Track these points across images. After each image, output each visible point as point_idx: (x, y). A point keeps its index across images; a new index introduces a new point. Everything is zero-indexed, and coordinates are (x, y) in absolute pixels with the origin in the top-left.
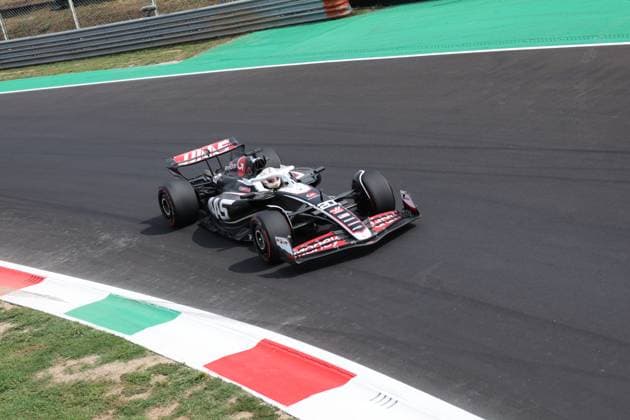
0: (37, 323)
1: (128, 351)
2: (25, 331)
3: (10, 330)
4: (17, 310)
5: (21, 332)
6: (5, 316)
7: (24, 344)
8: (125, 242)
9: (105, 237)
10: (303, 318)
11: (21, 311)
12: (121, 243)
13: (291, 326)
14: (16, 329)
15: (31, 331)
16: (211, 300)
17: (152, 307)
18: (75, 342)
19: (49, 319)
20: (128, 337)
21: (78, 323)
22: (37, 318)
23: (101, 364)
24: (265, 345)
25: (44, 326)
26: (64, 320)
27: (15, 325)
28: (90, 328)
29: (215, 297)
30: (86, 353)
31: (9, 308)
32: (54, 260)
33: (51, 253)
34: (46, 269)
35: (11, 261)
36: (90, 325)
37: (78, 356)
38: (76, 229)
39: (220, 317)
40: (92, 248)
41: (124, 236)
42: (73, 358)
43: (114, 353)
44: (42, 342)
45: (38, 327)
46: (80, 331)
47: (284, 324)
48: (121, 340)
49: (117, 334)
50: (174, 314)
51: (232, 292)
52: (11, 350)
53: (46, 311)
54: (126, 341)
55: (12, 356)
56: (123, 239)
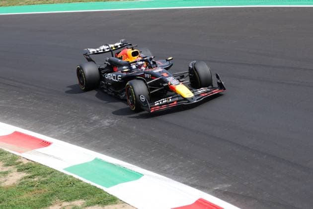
0: (44, 175)
1: (105, 199)
2: (35, 179)
3: (25, 178)
4: (31, 164)
5: (32, 180)
6: (23, 168)
7: (34, 188)
8: (108, 123)
9: (95, 118)
10: (229, 185)
11: (34, 166)
12: (106, 123)
13: (220, 191)
14: (29, 177)
15: (39, 180)
16: (166, 168)
17: (124, 169)
18: (70, 189)
19: (53, 172)
20: (105, 189)
21: (72, 177)
22: (44, 171)
23: (86, 206)
24: (201, 202)
25: (48, 177)
26: (62, 174)
27: (29, 175)
28: (80, 181)
29: (168, 166)
30: (76, 198)
31: (25, 162)
32: (59, 131)
33: (57, 126)
34: (53, 137)
35: (29, 129)
36: (81, 178)
37: (71, 200)
38: (75, 111)
39: (171, 180)
40: (85, 125)
41: (107, 118)
42: (67, 201)
43: (95, 200)
44: (46, 188)
45: (44, 177)
46: (73, 182)
47: (215, 189)
48: (101, 191)
49: (98, 186)
50: (139, 176)
51: (181, 163)
52: (25, 192)
53: (51, 167)
54: (104, 192)
55: (25, 196)
56: (107, 121)
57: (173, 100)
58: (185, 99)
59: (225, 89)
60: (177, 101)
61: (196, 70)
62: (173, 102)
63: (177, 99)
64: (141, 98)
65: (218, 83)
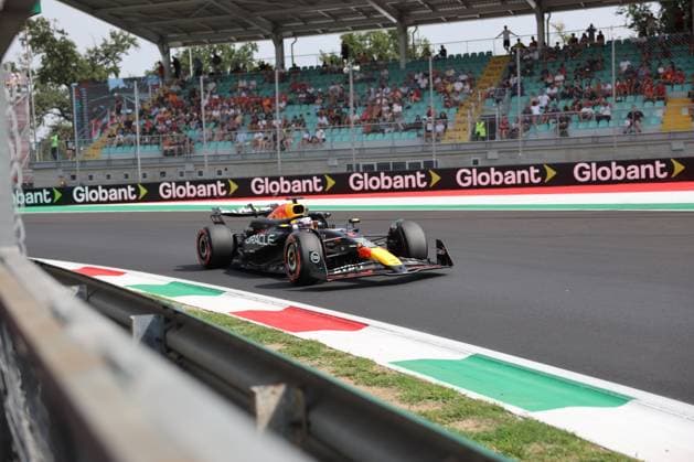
57: (367, 268)
58: (388, 267)
59: (451, 264)
60: (374, 270)
61: (403, 233)
62: (367, 270)
63: (373, 266)
64: (313, 257)
65: (439, 256)
